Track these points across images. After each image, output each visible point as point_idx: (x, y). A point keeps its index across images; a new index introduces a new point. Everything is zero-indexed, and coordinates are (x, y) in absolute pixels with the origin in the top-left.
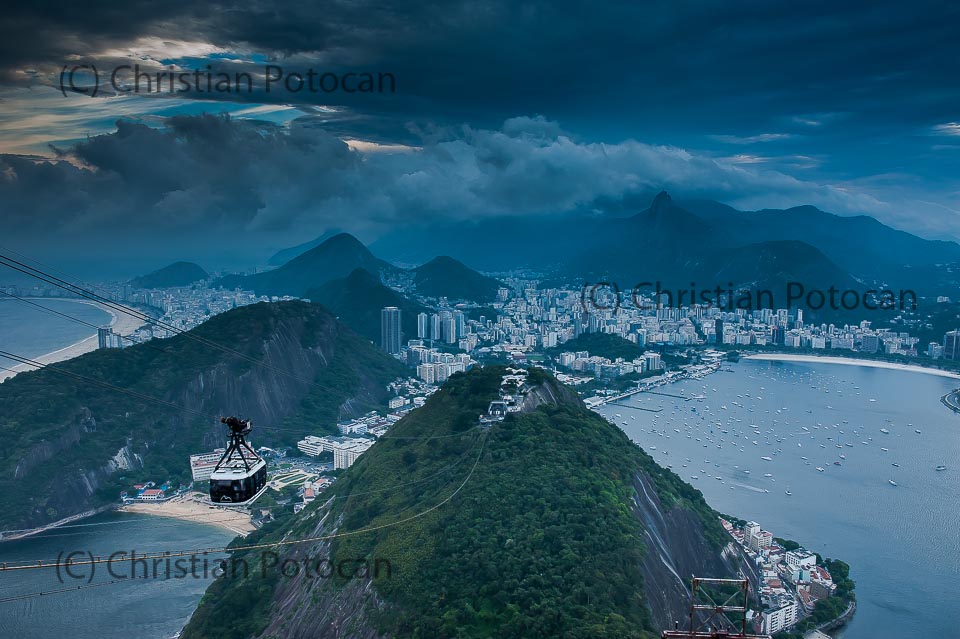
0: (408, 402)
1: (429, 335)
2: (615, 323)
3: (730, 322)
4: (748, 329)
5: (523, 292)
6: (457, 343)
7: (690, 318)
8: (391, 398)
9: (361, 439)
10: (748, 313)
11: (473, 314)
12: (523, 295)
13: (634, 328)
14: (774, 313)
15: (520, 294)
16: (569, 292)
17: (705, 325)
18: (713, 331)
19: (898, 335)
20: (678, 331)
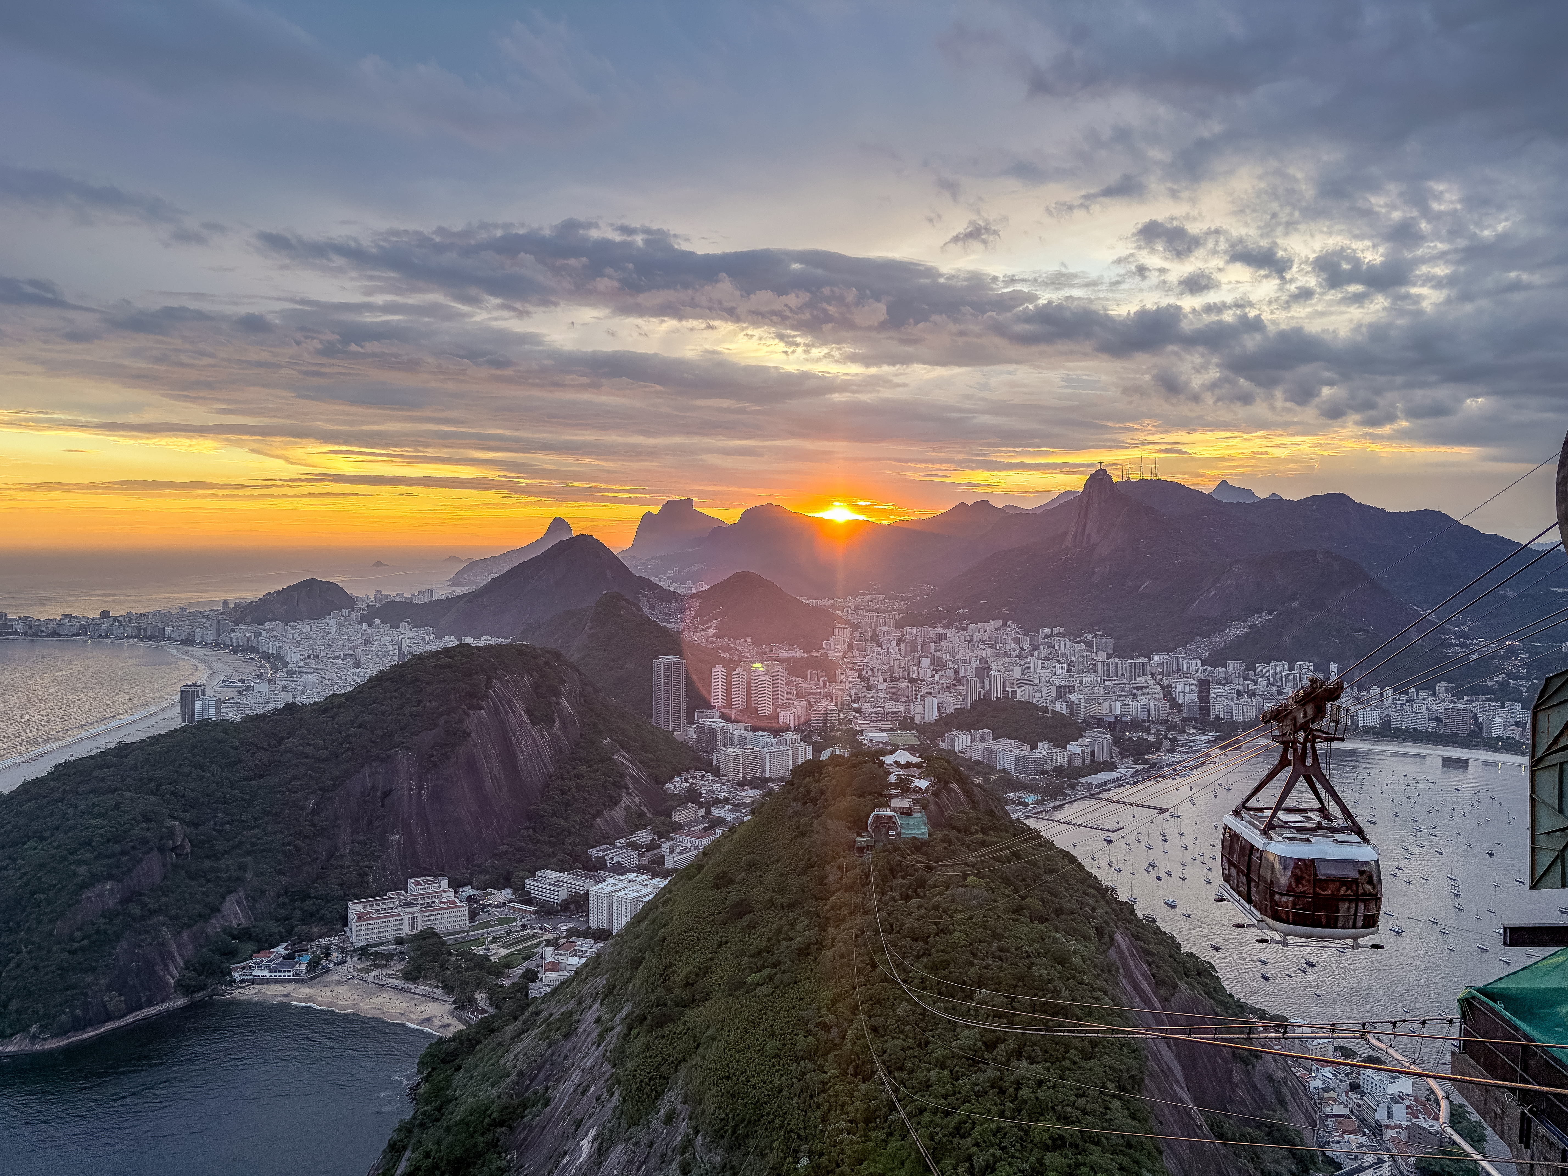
0: (701, 812)
1: (729, 703)
2: (1030, 683)
3: (1219, 682)
4: (1252, 694)
5: (874, 631)
6: (775, 716)
7: (1153, 676)
8: (675, 808)
9: (631, 876)
10: (1246, 669)
11: (797, 668)
12: (875, 638)
13: (1063, 692)
14: (1291, 669)
15: (868, 636)
16: (950, 633)
17: (1179, 689)
18: (1195, 697)
19: (1503, 707)
20: (1135, 698)
